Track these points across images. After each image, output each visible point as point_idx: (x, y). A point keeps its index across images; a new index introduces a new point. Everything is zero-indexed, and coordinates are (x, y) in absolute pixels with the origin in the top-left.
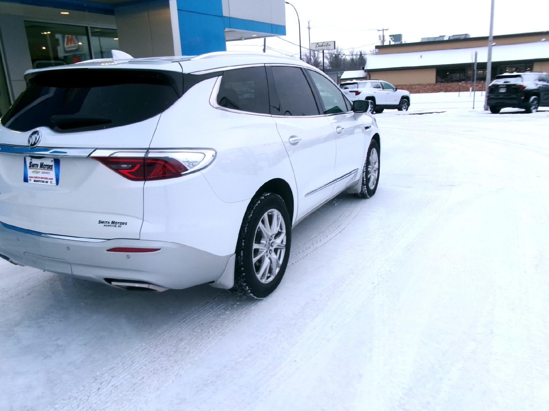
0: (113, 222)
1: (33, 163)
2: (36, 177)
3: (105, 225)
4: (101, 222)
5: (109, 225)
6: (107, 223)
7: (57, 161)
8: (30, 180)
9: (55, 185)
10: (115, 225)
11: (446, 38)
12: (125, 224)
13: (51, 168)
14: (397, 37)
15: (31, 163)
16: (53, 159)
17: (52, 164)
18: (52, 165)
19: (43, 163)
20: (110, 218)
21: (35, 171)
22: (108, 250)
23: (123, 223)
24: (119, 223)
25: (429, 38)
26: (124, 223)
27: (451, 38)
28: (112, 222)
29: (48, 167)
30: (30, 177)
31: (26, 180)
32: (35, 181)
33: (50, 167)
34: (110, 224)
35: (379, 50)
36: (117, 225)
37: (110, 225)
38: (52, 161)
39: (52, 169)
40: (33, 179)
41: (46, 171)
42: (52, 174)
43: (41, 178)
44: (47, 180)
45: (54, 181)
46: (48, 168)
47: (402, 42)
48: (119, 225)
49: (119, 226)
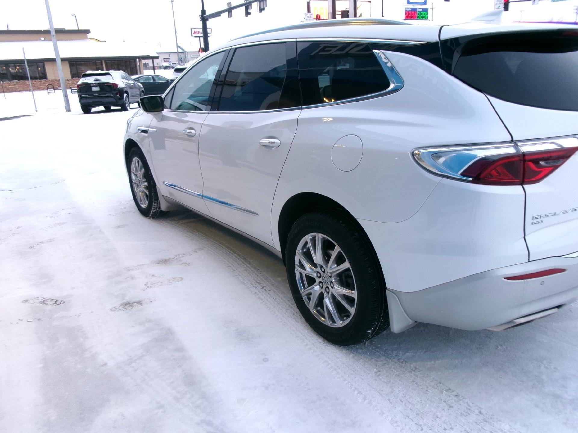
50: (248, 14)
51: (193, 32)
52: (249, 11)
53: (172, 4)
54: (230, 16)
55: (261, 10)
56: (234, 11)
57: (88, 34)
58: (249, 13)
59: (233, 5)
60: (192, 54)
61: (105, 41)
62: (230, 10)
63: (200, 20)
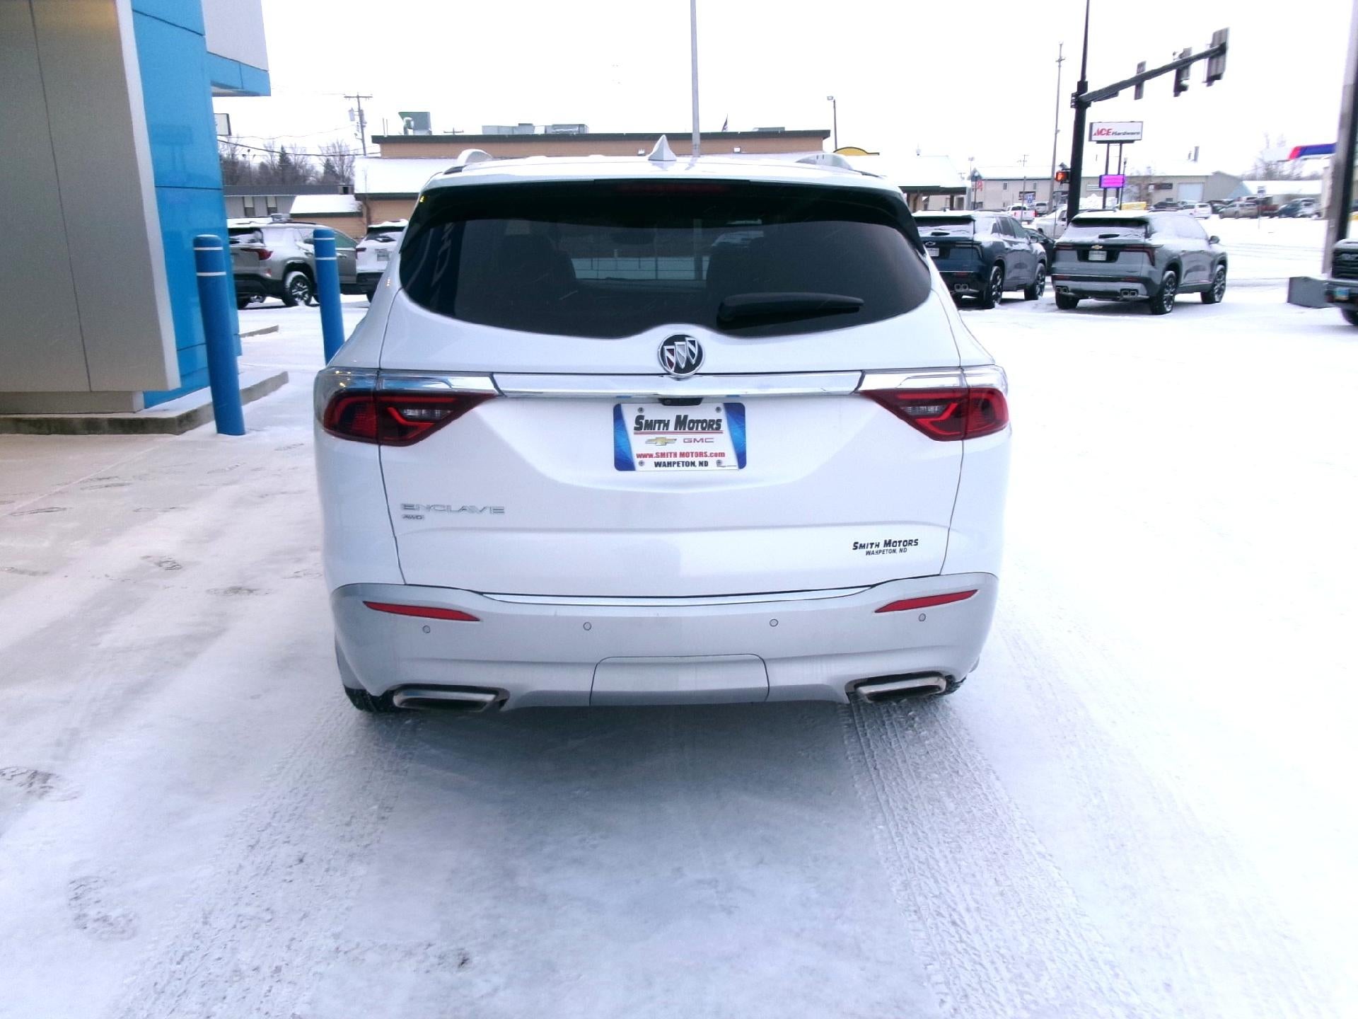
0: (887, 543)
1: (646, 418)
2: (663, 455)
3: (868, 553)
4: (856, 546)
5: (879, 549)
6: (874, 546)
7: (735, 409)
8: (641, 463)
9: (737, 468)
10: (892, 548)
11: (539, 131)
12: (913, 544)
13: (715, 426)
14: (421, 119)
15: (639, 418)
16: (721, 405)
17: (722, 415)
18: (719, 421)
19: (686, 417)
20: (878, 535)
21: (657, 438)
22: (878, 611)
23: (910, 541)
24: (902, 544)
25: (499, 128)
26: (912, 541)
27: (550, 131)
28: (886, 541)
29: (704, 425)
30: (639, 456)
31: (624, 462)
32: (657, 464)
33: (712, 426)
34: (881, 547)
35: (382, 148)
36: (898, 549)
37: (880, 551)
38: (718, 409)
39: (719, 428)
40: (649, 462)
41: (698, 437)
42: (722, 442)
43: (682, 455)
44: (703, 459)
45: (731, 458)
46: (703, 429)
47: (431, 132)
48: (902, 547)
49: (901, 550)
50: (1179, 88)
51: (1094, 132)
52: (1184, 82)
53: (1060, 66)
54: (1138, 95)
55: (1212, 78)
56: (1147, 84)
57: (824, 138)
58: (1184, 88)
59: (1148, 69)
60: (1089, 183)
61: (878, 154)
62: (1138, 82)
63: (1072, 107)
